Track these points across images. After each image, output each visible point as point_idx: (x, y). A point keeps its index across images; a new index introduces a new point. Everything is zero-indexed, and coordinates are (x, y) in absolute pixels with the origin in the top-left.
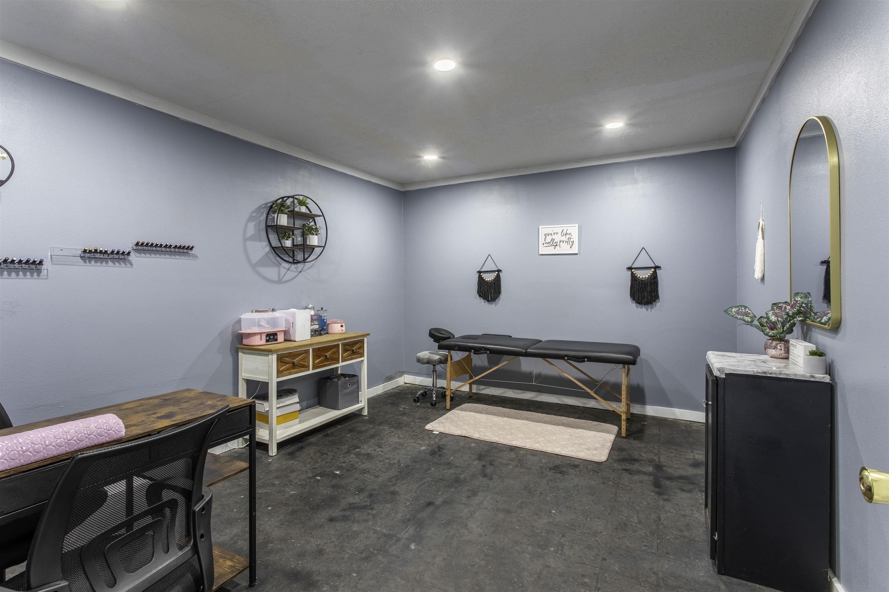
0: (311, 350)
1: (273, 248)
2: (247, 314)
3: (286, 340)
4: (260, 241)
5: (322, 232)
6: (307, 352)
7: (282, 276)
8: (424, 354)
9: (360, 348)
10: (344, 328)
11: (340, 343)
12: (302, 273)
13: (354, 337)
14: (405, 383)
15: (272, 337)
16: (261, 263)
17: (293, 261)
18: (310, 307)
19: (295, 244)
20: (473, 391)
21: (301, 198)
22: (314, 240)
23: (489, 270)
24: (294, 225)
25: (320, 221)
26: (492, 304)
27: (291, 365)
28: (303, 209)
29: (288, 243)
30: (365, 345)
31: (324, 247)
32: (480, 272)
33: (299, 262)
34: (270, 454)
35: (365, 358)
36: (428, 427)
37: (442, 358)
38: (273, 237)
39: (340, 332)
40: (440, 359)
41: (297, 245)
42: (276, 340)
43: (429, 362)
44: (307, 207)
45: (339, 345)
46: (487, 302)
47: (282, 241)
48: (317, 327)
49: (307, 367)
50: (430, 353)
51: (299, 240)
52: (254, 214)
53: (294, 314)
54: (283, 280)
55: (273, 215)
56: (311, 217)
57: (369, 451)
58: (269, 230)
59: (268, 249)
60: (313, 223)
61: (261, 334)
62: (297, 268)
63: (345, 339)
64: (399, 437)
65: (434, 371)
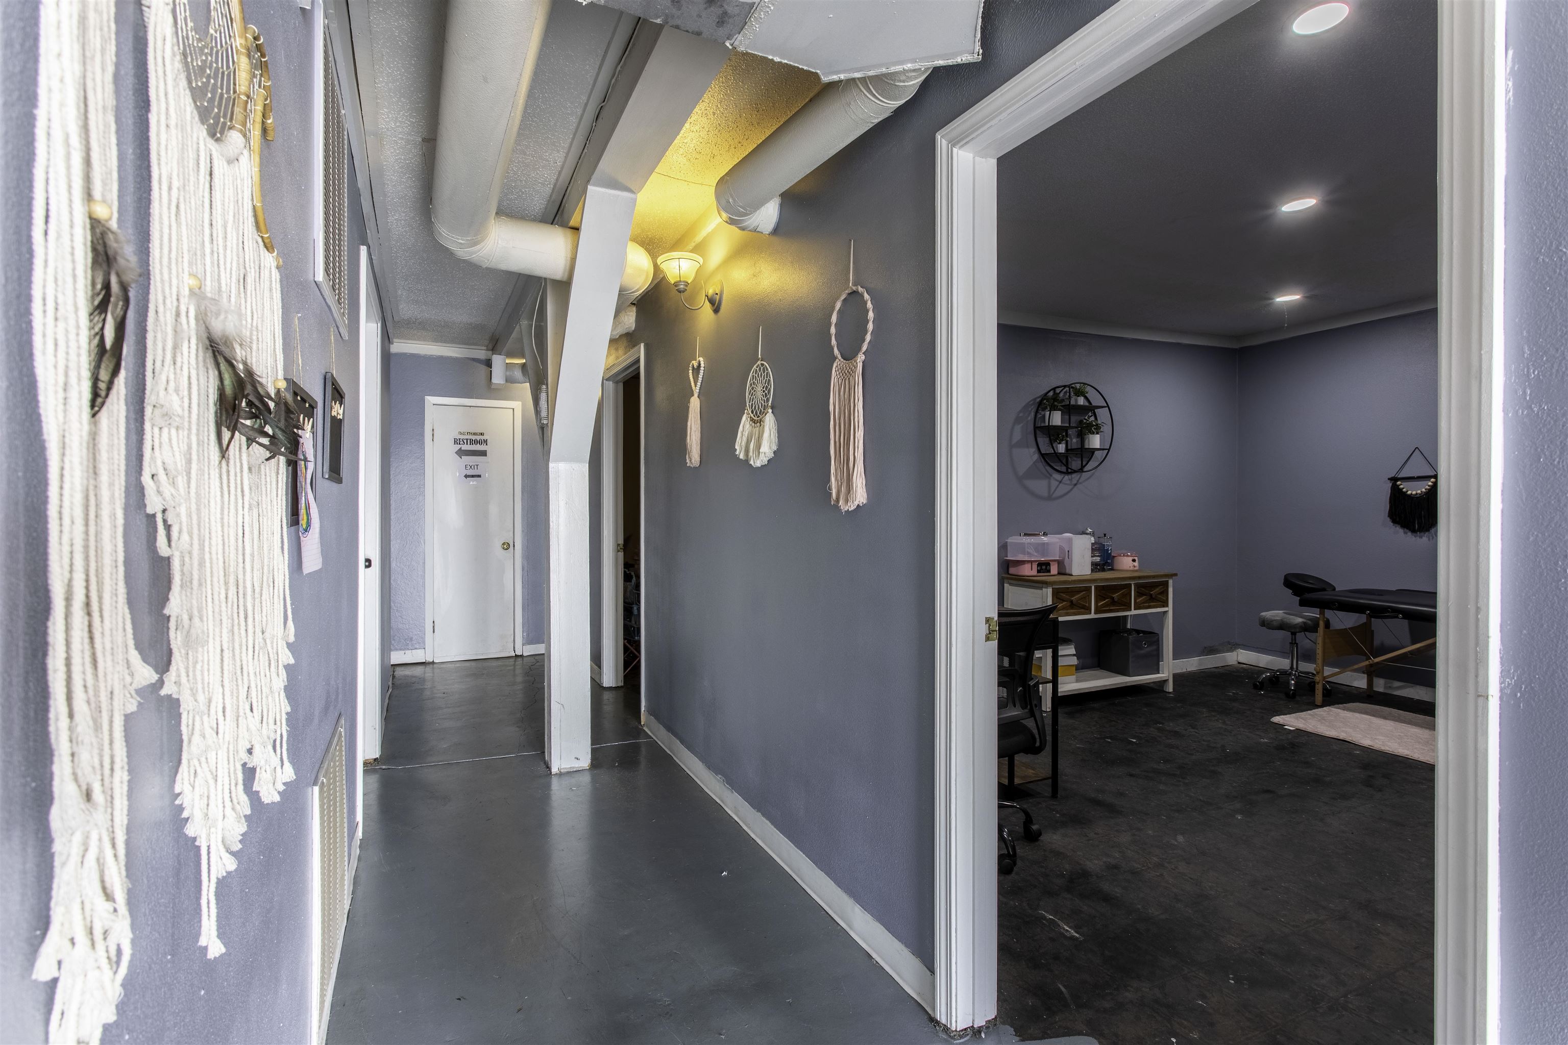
0: (1093, 588)
1: (1043, 456)
2: (1014, 537)
3: (1059, 574)
4: (1028, 447)
5: (1106, 429)
6: (1088, 589)
7: (1053, 490)
8: (1275, 614)
9: (1162, 593)
10: (1136, 564)
11: (1132, 582)
12: (1078, 486)
13: (1154, 577)
14: (1239, 663)
15: (1044, 567)
16: (1029, 474)
17: (1067, 470)
18: (1088, 532)
19: (1069, 448)
20: (1375, 689)
21: (1078, 386)
22: (1095, 441)
23: (1416, 475)
24: (1070, 424)
25: (1102, 414)
26: (1421, 537)
27: (1069, 604)
28: (1081, 401)
29: (1061, 448)
30: (1171, 590)
31: (1109, 450)
32: (1394, 480)
33: (1075, 472)
34: (1044, 709)
35: (1170, 609)
36: (1277, 719)
37: (1309, 622)
38: (1043, 441)
39: (1132, 568)
40: (1304, 623)
41: (1072, 450)
42: (1049, 571)
43: (1282, 626)
44: (1086, 398)
45: (1131, 584)
46: (1409, 534)
47: (1054, 445)
48: (1098, 559)
49: (1087, 610)
50: (1284, 613)
51: (1074, 442)
52: (1021, 415)
53: (1070, 541)
54: (1054, 496)
55: (1043, 413)
56: (1091, 409)
57: (1177, 729)
58: (1038, 432)
59: (1036, 456)
60: (1092, 418)
61: (1031, 562)
62: (1071, 480)
63: (1140, 578)
64: (1224, 723)
65: (1294, 643)
